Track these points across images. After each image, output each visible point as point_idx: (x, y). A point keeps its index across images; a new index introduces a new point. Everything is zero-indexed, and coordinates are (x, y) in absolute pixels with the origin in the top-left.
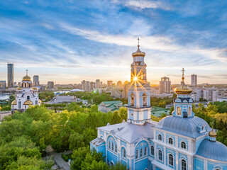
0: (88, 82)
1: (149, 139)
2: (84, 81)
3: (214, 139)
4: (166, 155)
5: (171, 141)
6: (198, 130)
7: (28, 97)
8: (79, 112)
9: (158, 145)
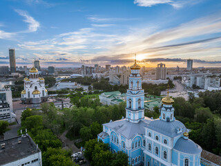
0: (87, 67)
1: (142, 135)
2: (83, 66)
3: (187, 138)
4: (153, 148)
5: (157, 138)
6: (176, 131)
7: (36, 88)
8: (86, 107)
9: (148, 140)
